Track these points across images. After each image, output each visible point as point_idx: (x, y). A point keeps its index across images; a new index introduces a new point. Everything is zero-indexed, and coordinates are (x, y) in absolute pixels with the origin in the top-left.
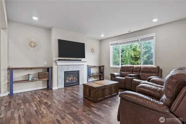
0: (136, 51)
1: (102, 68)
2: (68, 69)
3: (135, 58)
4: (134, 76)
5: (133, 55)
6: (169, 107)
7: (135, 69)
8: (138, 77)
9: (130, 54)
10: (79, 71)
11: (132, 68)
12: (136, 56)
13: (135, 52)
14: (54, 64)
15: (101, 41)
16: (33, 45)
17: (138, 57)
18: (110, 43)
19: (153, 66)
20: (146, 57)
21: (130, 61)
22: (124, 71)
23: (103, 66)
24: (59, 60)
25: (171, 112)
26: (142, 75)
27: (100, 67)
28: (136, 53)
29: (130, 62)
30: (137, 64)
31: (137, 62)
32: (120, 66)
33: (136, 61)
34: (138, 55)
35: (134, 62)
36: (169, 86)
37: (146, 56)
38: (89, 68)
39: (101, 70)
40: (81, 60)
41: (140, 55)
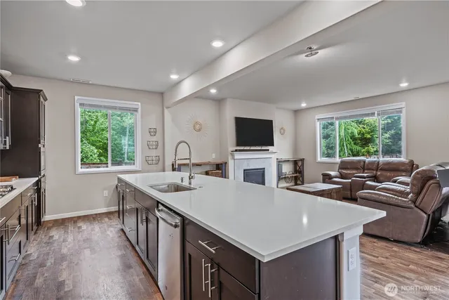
0: (364, 124)
1: (300, 164)
2: (248, 165)
3: (361, 139)
4: (368, 177)
5: (356, 132)
6: (414, 202)
7: (367, 165)
8: (375, 178)
9: (350, 131)
10: (264, 169)
11: (362, 163)
12: (363, 134)
13: (361, 126)
14: (230, 157)
15: (297, 112)
16: (197, 127)
17: (369, 136)
18: (317, 117)
19: (403, 159)
20: (389, 138)
21: (348, 146)
22: (346, 169)
23: (302, 160)
24: (236, 151)
25: (416, 206)
26: (381, 174)
27: (295, 163)
28: (364, 128)
29: (350, 149)
30: (366, 154)
31: (366, 148)
32: (338, 160)
33: (363, 146)
34: (369, 133)
35: (358, 148)
36: (415, 182)
37: (387, 135)
38: (280, 163)
39: (298, 168)
40: (268, 150)
41: (371, 132)
